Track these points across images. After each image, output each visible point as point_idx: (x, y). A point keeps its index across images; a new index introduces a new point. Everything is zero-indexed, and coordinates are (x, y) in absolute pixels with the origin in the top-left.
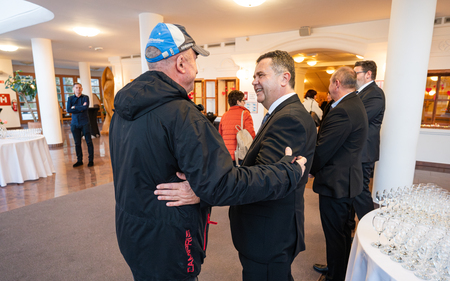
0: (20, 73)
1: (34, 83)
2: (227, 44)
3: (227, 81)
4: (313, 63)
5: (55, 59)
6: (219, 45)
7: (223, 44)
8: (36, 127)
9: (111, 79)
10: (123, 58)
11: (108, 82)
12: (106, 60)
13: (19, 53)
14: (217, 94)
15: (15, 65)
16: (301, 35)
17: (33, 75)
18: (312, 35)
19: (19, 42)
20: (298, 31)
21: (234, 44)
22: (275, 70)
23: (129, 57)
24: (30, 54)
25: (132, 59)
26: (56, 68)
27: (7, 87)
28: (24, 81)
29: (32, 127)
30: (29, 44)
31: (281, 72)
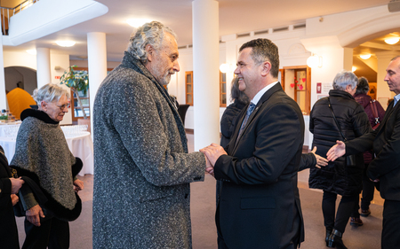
0: (75, 68)
1: (87, 78)
2: (296, 27)
3: (296, 70)
5: (108, 53)
6: (286, 29)
7: (291, 27)
8: (85, 124)
13: (76, 48)
14: (284, 86)
15: (72, 59)
16: (390, 11)
17: (87, 69)
19: (77, 37)
20: (387, 6)
21: (304, 26)
22: (256, 60)
23: (185, 47)
24: (85, 48)
26: (108, 61)
27: (62, 83)
28: (77, 76)
29: (81, 124)
30: (85, 38)
31: (261, 62)
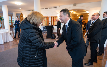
1: (3, 17)
3: (54, 17)
4: (74, 13)
6: (52, 8)
7: (53, 8)
8: (3, 29)
9: (23, 16)
10: (26, 11)
11: (22, 17)
12: (21, 12)
14: (51, 20)
16: (74, 6)
18: (76, 6)
22: (64, 15)
25: (28, 11)
31: (66, 15)
